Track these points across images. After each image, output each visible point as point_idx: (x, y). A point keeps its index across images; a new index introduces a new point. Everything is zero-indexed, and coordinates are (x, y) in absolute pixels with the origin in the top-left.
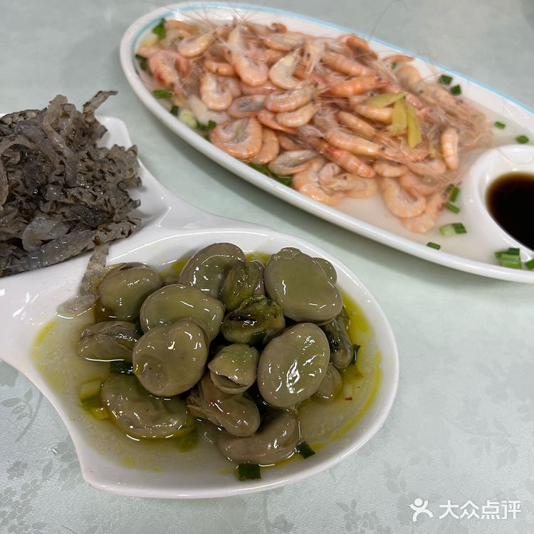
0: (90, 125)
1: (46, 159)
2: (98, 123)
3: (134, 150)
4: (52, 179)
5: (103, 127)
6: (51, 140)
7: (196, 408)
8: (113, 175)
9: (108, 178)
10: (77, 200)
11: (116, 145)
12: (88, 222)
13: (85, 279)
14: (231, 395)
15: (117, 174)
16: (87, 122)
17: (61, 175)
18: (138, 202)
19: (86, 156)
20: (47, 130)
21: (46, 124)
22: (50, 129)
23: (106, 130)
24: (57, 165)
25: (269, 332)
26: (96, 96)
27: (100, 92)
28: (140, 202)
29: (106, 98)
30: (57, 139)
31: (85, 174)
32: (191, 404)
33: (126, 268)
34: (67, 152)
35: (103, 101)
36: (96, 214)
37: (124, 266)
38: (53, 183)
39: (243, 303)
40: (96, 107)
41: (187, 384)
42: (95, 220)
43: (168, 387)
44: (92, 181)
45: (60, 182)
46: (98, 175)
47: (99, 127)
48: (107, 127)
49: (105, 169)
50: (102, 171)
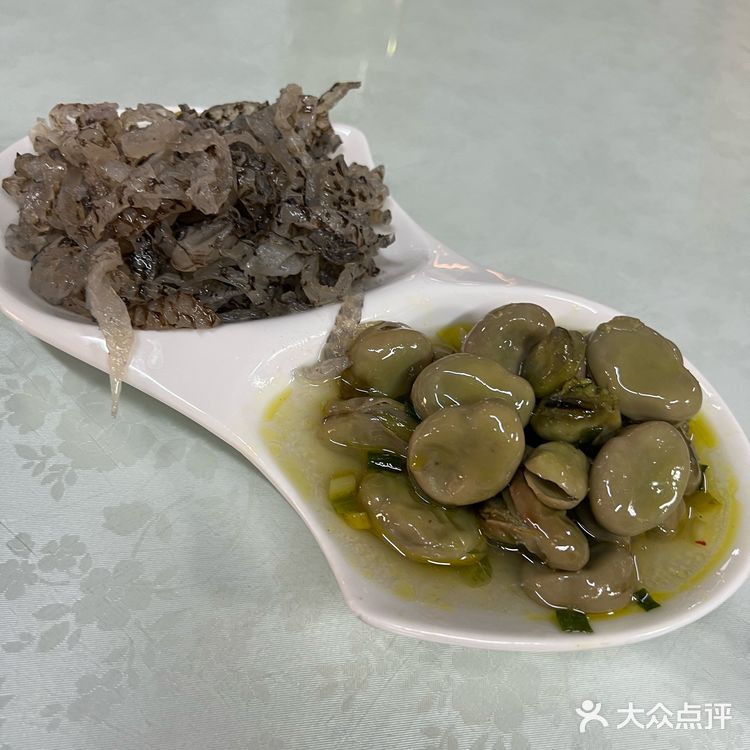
0: (323, 132)
1: (278, 169)
2: (332, 131)
3: (380, 172)
4: (288, 194)
5: (338, 137)
6: (286, 142)
7: (503, 524)
8: (363, 198)
9: (358, 202)
10: (322, 225)
11: (355, 164)
12: (330, 257)
13: (331, 338)
14: (556, 510)
15: (368, 199)
16: (318, 128)
17: (298, 191)
18: (391, 237)
19: (335, 168)
20: (283, 128)
21: (281, 119)
22: (287, 125)
23: (341, 142)
24: (293, 177)
25: (605, 430)
26: (331, 90)
27: (337, 85)
28: (394, 238)
29: (344, 92)
30: (295, 141)
31: (332, 193)
32: (490, 518)
33: (388, 328)
34: (307, 161)
35: (341, 97)
36: (344, 247)
37: (383, 325)
38: (288, 202)
39: (566, 386)
40: (330, 107)
41: (490, 489)
42: (341, 255)
43: (464, 491)
44: (338, 204)
45: (297, 201)
46: (347, 197)
47: (333, 136)
48: (343, 139)
49: (356, 190)
50: (350, 192)
